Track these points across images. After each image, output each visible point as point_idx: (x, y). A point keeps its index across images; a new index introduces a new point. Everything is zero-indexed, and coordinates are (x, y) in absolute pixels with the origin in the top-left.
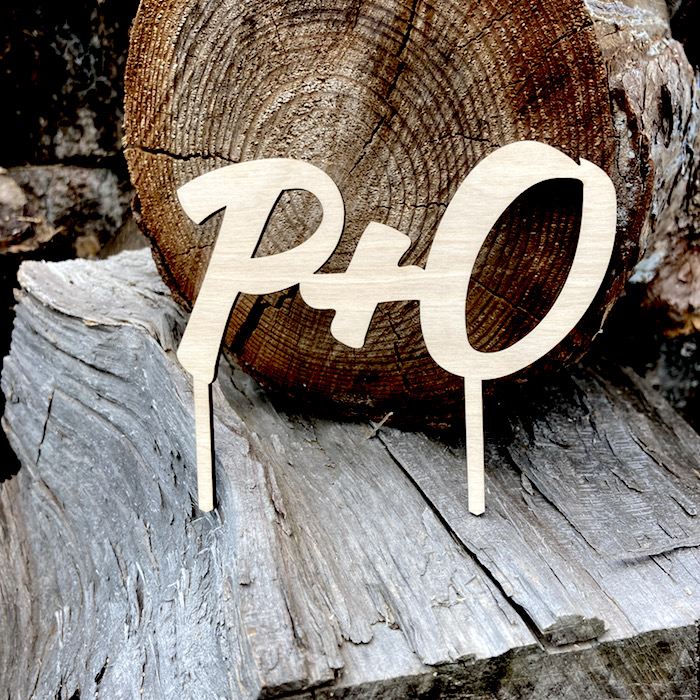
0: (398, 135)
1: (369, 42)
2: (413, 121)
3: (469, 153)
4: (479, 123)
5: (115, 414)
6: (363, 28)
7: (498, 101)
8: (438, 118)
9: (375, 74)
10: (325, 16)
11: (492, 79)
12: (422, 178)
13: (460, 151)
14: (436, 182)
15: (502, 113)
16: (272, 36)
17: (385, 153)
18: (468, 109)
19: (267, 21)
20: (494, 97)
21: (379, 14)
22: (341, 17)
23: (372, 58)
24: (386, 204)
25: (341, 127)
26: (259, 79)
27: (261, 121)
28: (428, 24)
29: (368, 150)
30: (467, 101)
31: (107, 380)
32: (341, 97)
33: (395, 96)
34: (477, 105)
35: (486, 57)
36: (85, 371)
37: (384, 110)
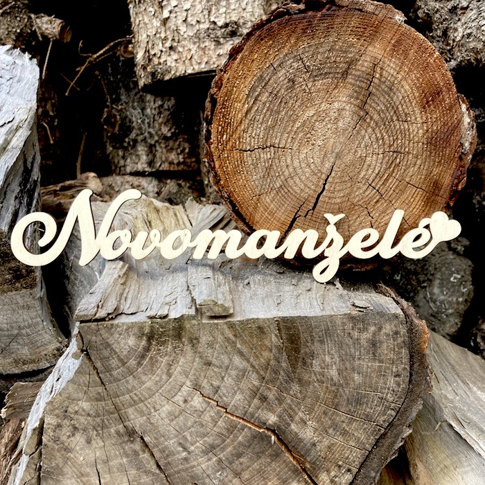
0: (369, 124)
1: (354, 85)
2: (376, 117)
3: (402, 127)
4: (406, 114)
6: (350, 79)
7: (413, 104)
8: (387, 114)
10: (331, 76)
11: (410, 96)
12: (381, 141)
13: (398, 127)
14: (388, 142)
15: (415, 109)
16: (303, 87)
17: (363, 132)
18: (400, 109)
19: (301, 80)
20: (411, 103)
21: (358, 73)
22: (339, 76)
23: (356, 92)
24: (364, 155)
25: (340, 124)
26: (296, 107)
27: (297, 126)
28: (381, 75)
29: (355, 132)
30: (400, 106)
32: (340, 110)
33: (367, 106)
34: (404, 107)
35: (407, 87)
37: (362, 113)
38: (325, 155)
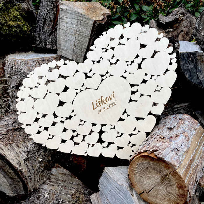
2: (165, 184)
5: (122, 197)
6: (161, 173)
9: (162, 178)
17: (162, 185)
28: (168, 177)
31: (120, 192)
32: (157, 178)
33: (164, 181)
35: (174, 182)
36: (117, 189)
37: (162, 181)
38: (153, 184)
